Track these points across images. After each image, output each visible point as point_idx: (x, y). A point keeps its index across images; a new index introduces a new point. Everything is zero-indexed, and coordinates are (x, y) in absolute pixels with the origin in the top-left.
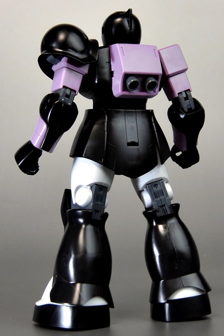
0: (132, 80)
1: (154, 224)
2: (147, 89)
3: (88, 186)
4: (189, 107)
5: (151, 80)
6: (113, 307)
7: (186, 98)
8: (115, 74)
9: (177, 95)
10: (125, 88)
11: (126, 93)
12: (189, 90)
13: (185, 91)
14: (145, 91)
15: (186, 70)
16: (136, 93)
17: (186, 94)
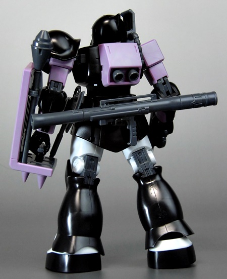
0: (118, 73)
1: (142, 183)
2: (130, 79)
3: (81, 157)
4: (167, 90)
5: (133, 72)
6: (103, 254)
7: (164, 83)
8: (103, 68)
9: (157, 82)
10: (111, 79)
11: (113, 84)
12: (166, 77)
13: (163, 78)
14: (129, 81)
15: (163, 60)
16: (121, 83)
17: (164, 80)
